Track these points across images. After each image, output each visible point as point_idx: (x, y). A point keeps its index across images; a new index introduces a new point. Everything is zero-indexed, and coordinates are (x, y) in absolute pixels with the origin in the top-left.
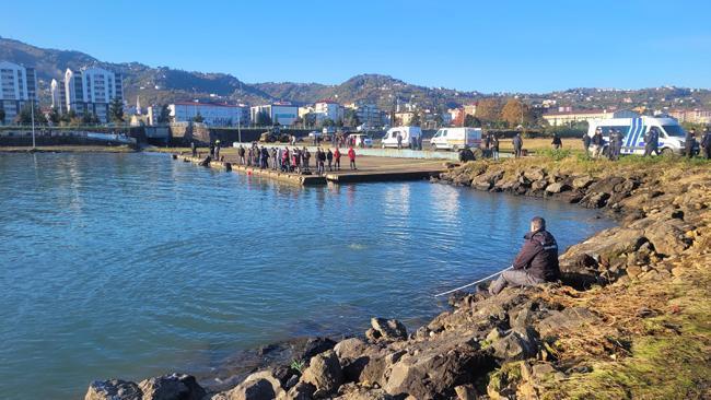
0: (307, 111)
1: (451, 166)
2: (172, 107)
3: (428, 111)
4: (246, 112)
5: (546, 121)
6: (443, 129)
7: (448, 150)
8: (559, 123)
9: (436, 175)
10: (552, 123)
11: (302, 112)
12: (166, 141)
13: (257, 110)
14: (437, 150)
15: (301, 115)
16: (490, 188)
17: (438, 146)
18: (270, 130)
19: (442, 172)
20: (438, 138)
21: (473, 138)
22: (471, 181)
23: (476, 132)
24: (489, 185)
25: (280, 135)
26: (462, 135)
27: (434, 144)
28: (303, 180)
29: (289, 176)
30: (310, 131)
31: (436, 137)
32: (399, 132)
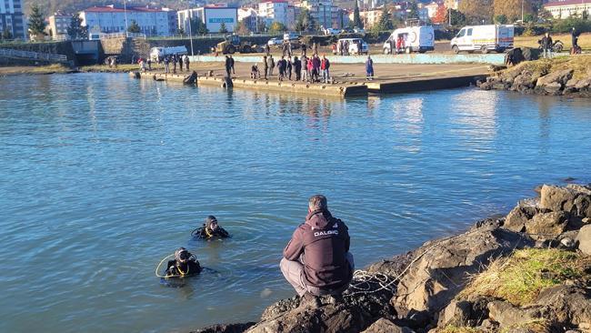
0: (248, 14)
1: (498, 68)
2: (82, 15)
3: (399, 7)
4: (172, 17)
5: (548, 14)
6: (467, 28)
8: (565, 15)
10: (555, 15)
11: (243, 14)
12: (96, 58)
13: (186, 16)
14: (459, 52)
15: (240, 19)
16: (562, 89)
17: (461, 48)
18: (227, 39)
19: (489, 75)
20: (460, 38)
21: (505, 36)
22: (535, 82)
23: (508, 29)
24: (560, 85)
25: (240, 44)
26: (491, 34)
27: (454, 45)
28: (344, 90)
29: (324, 87)
30: (269, 38)
31: (458, 37)
32: (407, 34)
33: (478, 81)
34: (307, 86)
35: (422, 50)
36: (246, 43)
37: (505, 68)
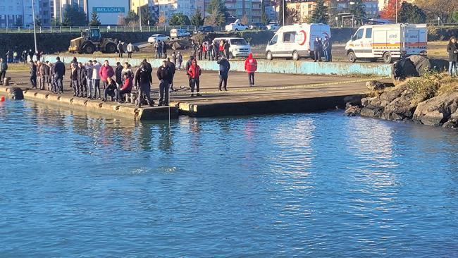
1: (380, 86)
6: (365, 27)
7: (374, 60)
9: (356, 100)
14: (356, 60)
15: (134, 8)
16: (443, 121)
17: (358, 55)
18: (85, 34)
19: (366, 96)
20: (358, 42)
21: (414, 41)
22: (413, 110)
23: (419, 30)
24: (441, 115)
25: (101, 41)
26: (395, 36)
27: (350, 51)
28: (140, 113)
29: (118, 108)
30: (151, 34)
31: (354, 39)
32: (294, 33)
33: (347, 104)
34: (101, 106)
35: (313, 56)
36: (109, 40)
37: (392, 85)
